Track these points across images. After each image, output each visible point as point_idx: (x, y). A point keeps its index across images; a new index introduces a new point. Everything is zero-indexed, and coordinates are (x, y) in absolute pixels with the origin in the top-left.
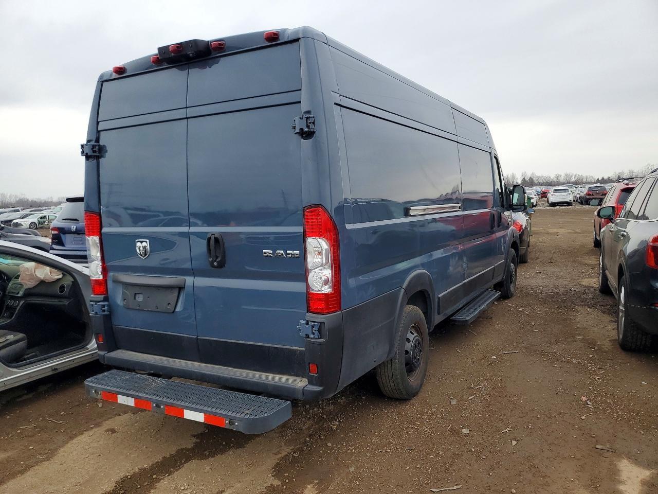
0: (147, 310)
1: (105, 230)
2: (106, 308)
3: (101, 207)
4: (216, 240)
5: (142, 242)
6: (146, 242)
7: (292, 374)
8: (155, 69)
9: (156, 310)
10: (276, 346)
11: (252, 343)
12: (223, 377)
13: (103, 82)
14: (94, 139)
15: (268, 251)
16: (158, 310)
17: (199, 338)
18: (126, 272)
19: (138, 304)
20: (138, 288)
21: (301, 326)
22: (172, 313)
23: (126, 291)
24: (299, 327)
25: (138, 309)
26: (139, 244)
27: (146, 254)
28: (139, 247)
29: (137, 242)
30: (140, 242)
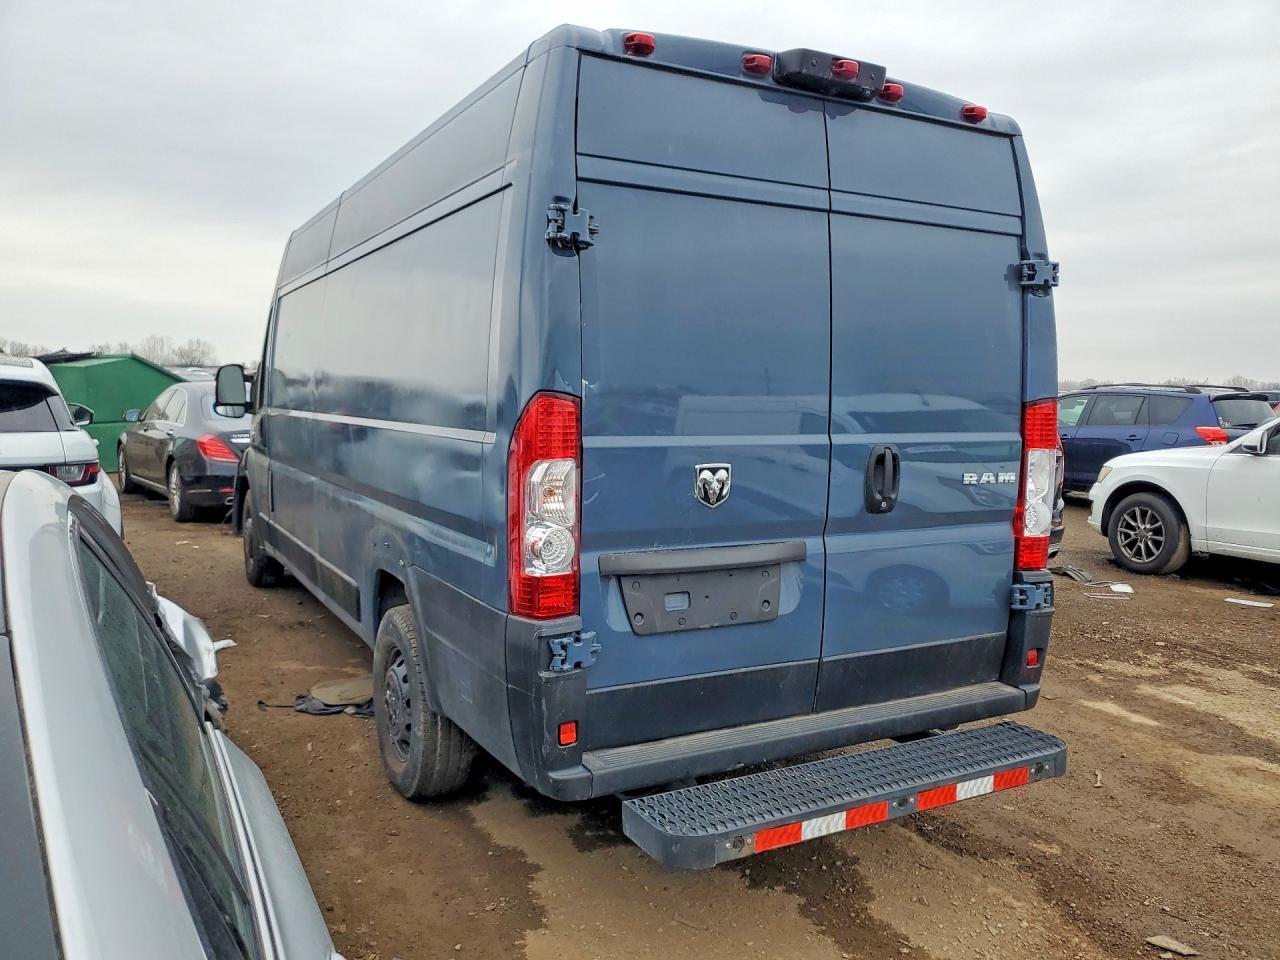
1: (589, 442)
2: (597, 646)
3: (584, 382)
4: (895, 459)
5: (714, 471)
6: (727, 469)
8: (742, 79)
9: (734, 622)
13: (581, 52)
14: (573, 197)
15: (971, 475)
16: (737, 621)
17: (824, 660)
18: (642, 545)
19: (681, 617)
20: (672, 581)
21: (1022, 592)
22: (773, 620)
23: (637, 594)
24: (1017, 595)
25: (683, 630)
26: (706, 475)
27: (720, 497)
28: (706, 482)
29: (701, 470)
30: (710, 470)
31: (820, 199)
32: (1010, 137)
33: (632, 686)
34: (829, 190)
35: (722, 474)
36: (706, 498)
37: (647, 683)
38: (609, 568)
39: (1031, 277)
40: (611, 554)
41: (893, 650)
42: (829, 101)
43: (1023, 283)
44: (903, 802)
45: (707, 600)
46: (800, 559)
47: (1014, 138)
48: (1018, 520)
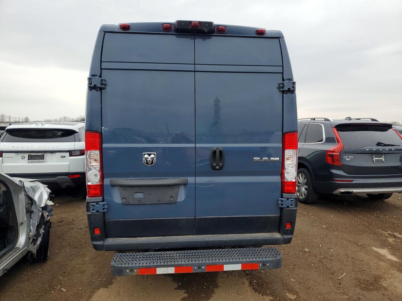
0: (149, 203)
1: (104, 145)
2: (106, 206)
3: (103, 128)
4: (221, 152)
5: (149, 155)
6: (154, 154)
7: (265, 231)
8: (162, 33)
9: (159, 203)
10: (257, 216)
11: (239, 216)
12: (224, 240)
13: (105, 32)
14: (99, 74)
15: (257, 158)
16: (160, 203)
17: (196, 218)
18: (126, 177)
19: (139, 200)
20: (138, 188)
21: (282, 201)
22: (175, 203)
23: (124, 192)
24: (280, 202)
25: (140, 204)
26: (146, 156)
27: (152, 163)
28: (146, 158)
29: (145, 154)
30: (148, 154)
31: (191, 68)
32: (278, 38)
33: (123, 220)
34: (195, 64)
35: (152, 156)
36: (147, 163)
37: (128, 219)
38: (114, 183)
39: (283, 87)
40: (114, 179)
41: (226, 217)
42: (196, 35)
43: (281, 90)
44: (199, 268)
45: (150, 195)
46: (185, 184)
47: (280, 38)
48: (282, 175)
